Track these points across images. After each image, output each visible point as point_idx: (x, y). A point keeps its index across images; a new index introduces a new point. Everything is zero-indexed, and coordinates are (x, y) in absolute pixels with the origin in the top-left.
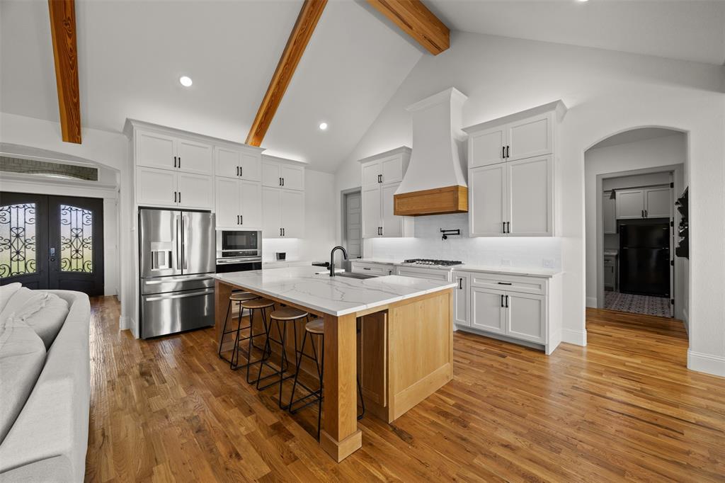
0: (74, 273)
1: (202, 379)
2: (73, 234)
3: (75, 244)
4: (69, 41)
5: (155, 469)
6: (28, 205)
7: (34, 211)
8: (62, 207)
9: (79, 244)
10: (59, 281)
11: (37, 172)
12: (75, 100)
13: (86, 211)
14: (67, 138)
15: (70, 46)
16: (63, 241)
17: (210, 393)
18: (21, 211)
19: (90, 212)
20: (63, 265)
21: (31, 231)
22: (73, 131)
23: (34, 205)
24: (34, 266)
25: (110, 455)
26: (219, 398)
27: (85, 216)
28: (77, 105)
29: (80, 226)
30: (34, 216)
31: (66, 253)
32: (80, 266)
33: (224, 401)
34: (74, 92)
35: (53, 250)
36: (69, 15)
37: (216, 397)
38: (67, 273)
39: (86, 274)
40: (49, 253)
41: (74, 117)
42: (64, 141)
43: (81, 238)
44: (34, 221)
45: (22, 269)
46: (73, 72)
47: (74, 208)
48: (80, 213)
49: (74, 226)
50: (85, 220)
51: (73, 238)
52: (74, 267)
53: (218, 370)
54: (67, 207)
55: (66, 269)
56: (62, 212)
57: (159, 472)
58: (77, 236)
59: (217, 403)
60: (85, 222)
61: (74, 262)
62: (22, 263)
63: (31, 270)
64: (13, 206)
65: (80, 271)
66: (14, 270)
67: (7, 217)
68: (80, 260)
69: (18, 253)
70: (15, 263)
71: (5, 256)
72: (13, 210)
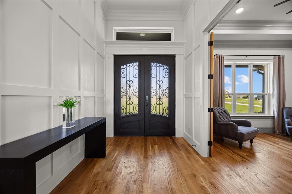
0: (158, 116)
2: (157, 85)
3: (158, 93)
6: (135, 64)
7: (137, 68)
8: (152, 64)
9: (161, 93)
13: (165, 67)
16: (152, 90)
19: (168, 67)
20: (152, 109)
23: (137, 64)
24: (137, 108)
27: (165, 70)
29: (161, 79)
30: (137, 72)
31: (154, 100)
32: (161, 111)
35: (147, 97)
39: (164, 117)
40: (145, 100)
43: (162, 89)
44: (137, 75)
45: (131, 111)
47: (158, 65)
48: (162, 68)
49: (158, 79)
50: (164, 74)
51: (158, 89)
52: (158, 111)
54: (155, 64)
55: (153, 113)
56: (152, 68)
58: (160, 87)
60: (164, 76)
61: (158, 107)
62: (132, 106)
63: (136, 112)
64: (128, 65)
65: (161, 114)
66: (128, 111)
67: (125, 73)
68: (161, 106)
69: (130, 98)
70: (128, 106)
71: (124, 101)
72: (128, 68)
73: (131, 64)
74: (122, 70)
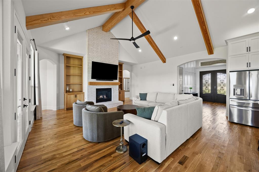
0: (221, 94)
1: (239, 145)
2: (221, 82)
3: (221, 85)
4: (204, 27)
5: (199, 154)
6: (209, 74)
7: (210, 75)
8: (218, 73)
9: (223, 85)
10: (217, 96)
11: (213, 64)
12: (209, 42)
13: (225, 74)
14: (209, 54)
15: (205, 28)
16: (218, 84)
17: (237, 151)
18: (208, 76)
20: (218, 92)
21: (210, 82)
22: (211, 51)
23: (210, 74)
24: (210, 91)
25: (194, 143)
26: (239, 155)
28: (210, 43)
29: (223, 79)
30: (210, 77)
31: (219, 88)
32: (223, 93)
33: (241, 158)
34: (208, 40)
36: (203, 20)
37: (238, 154)
38: (219, 94)
40: (214, 88)
41: (210, 47)
42: (209, 55)
43: (223, 83)
44: (210, 78)
46: (207, 35)
47: (221, 74)
48: (223, 75)
49: (221, 79)
50: (225, 77)
51: (221, 83)
52: (221, 93)
53: (252, 147)
55: (219, 93)
56: (218, 75)
57: (199, 156)
58: (222, 83)
59: (236, 156)
60: (225, 78)
61: (221, 91)
62: (208, 90)
63: (210, 92)
64: (206, 75)
65: (223, 94)
66: (206, 92)
67: (205, 78)
68: (223, 91)
69: (207, 87)
70: (206, 90)
71: (204, 88)
72: (206, 76)
73: (207, 74)
74: (203, 77)
